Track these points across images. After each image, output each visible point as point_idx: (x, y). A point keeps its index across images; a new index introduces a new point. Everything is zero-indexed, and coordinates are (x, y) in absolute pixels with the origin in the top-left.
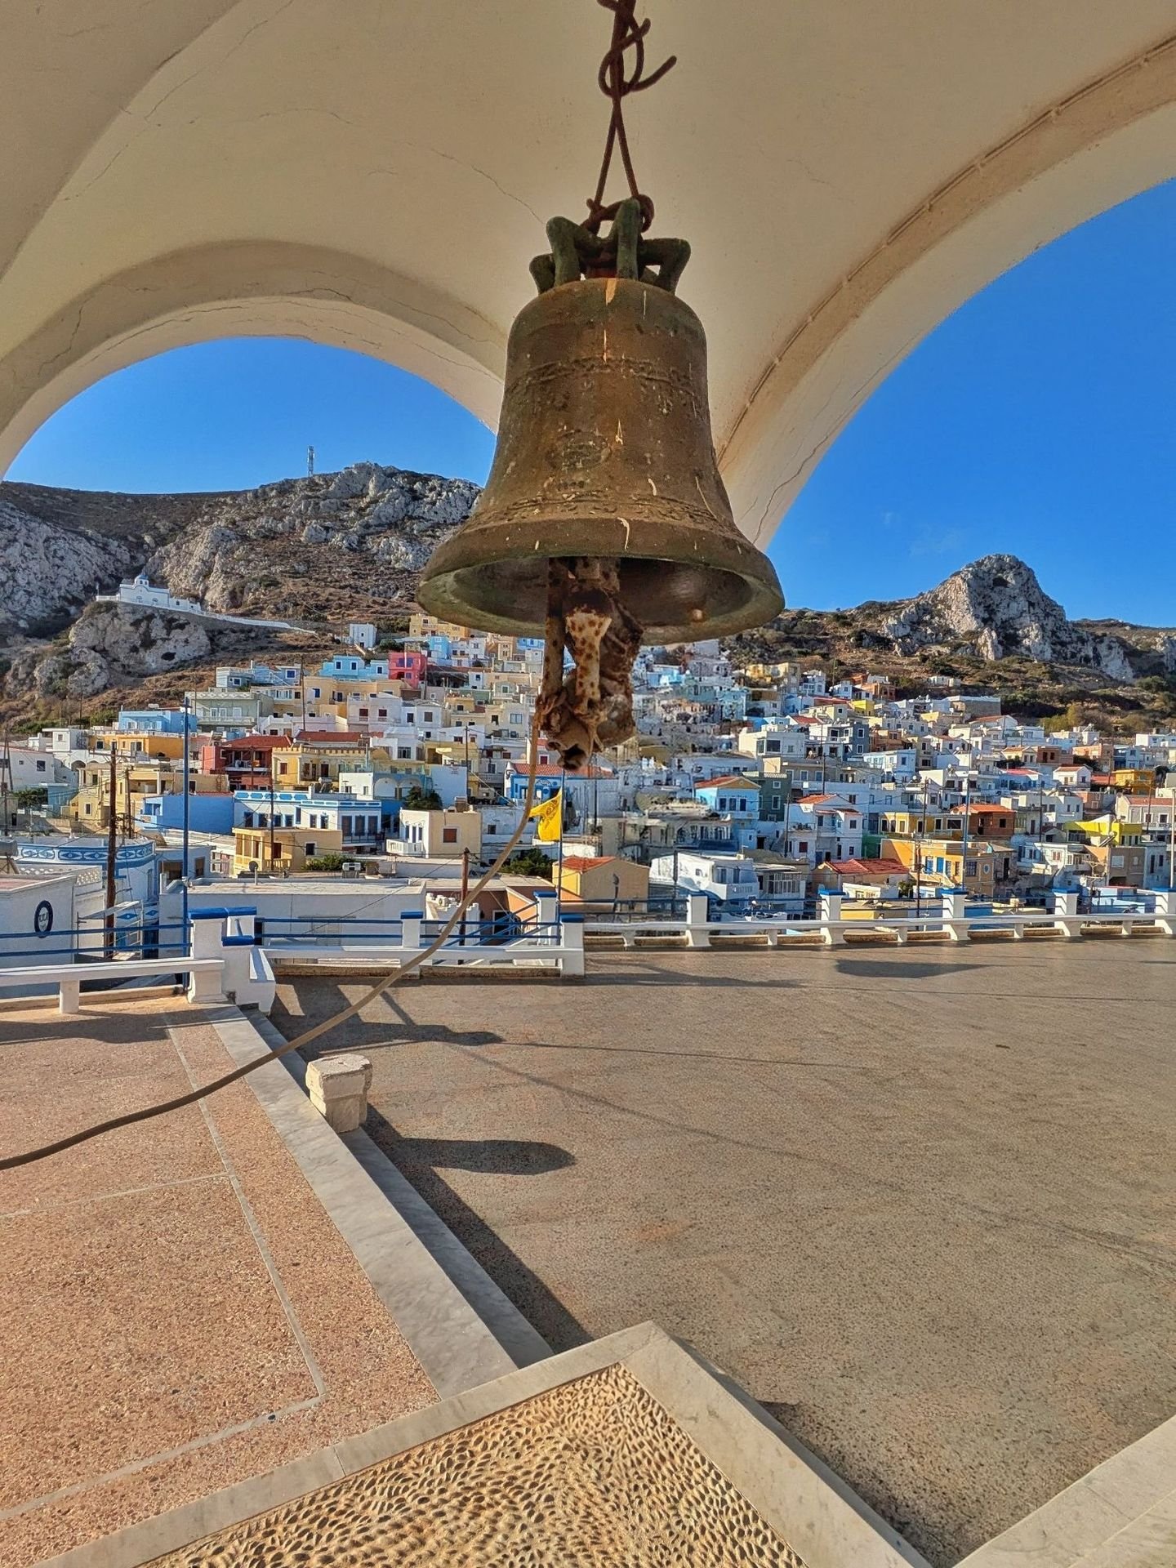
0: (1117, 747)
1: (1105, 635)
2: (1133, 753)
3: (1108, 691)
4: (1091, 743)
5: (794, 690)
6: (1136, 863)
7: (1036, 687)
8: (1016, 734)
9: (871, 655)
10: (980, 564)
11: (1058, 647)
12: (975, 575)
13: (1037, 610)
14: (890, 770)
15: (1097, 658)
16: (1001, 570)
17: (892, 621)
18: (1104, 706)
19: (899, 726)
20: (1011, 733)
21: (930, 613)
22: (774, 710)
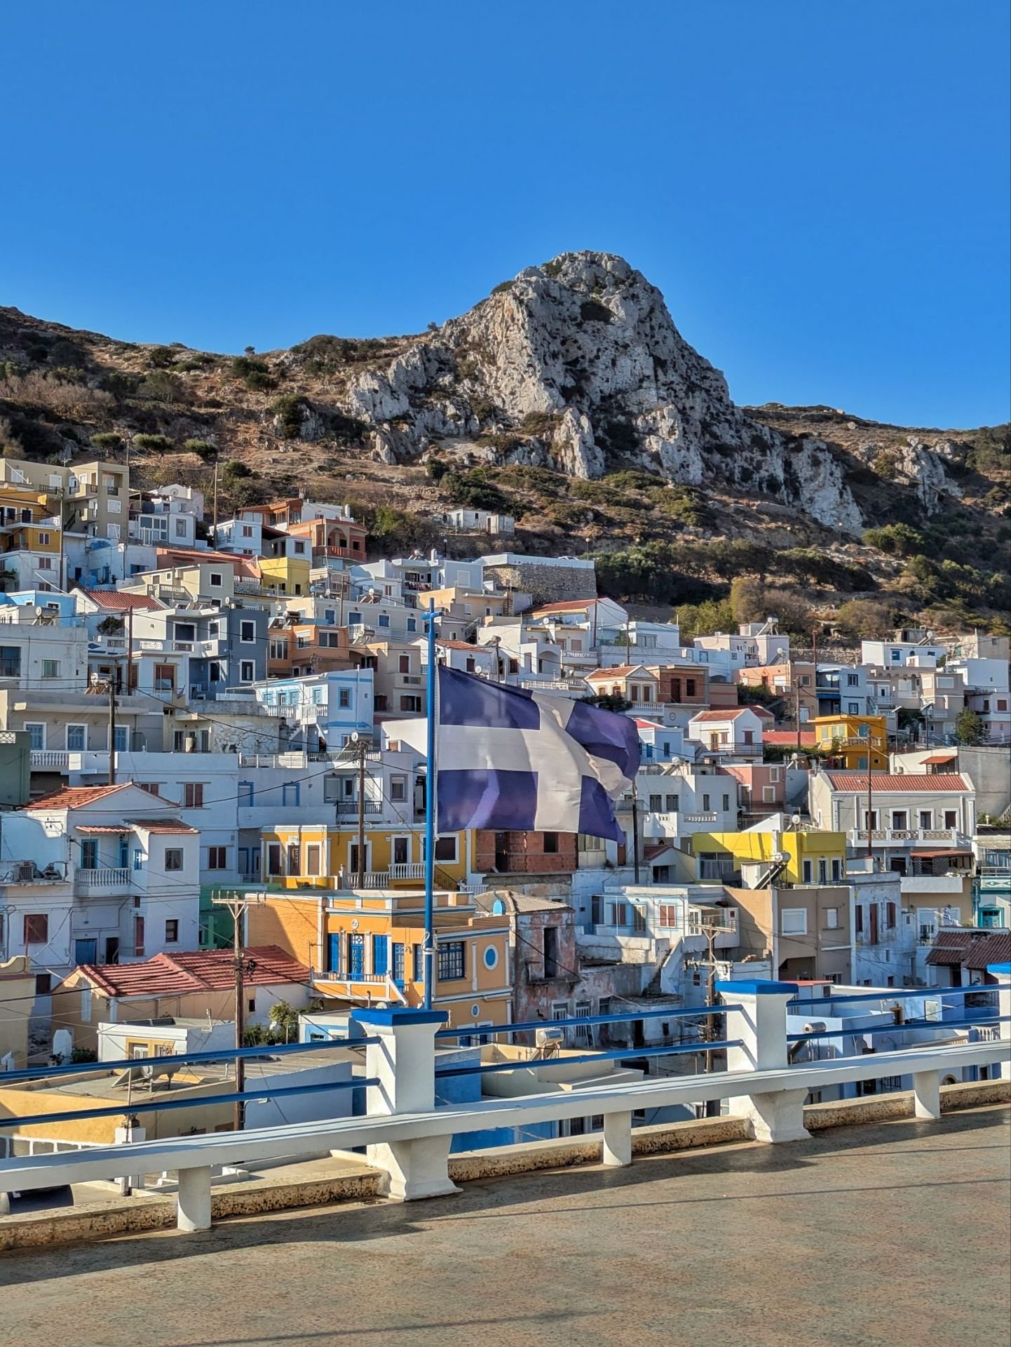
0: (823, 668)
1: (804, 436)
2: (853, 679)
3: (811, 552)
4: (773, 661)
5: (114, 530)
6: (832, 923)
7: (671, 540)
8: (622, 638)
9: (319, 456)
10: (553, 270)
11: (717, 457)
12: (545, 294)
13: (673, 377)
14: (313, 720)
15: (793, 484)
16: (597, 284)
17: (367, 383)
18: (804, 584)
19: (355, 618)
20: (611, 637)
21: (453, 369)
22: (42, 576)
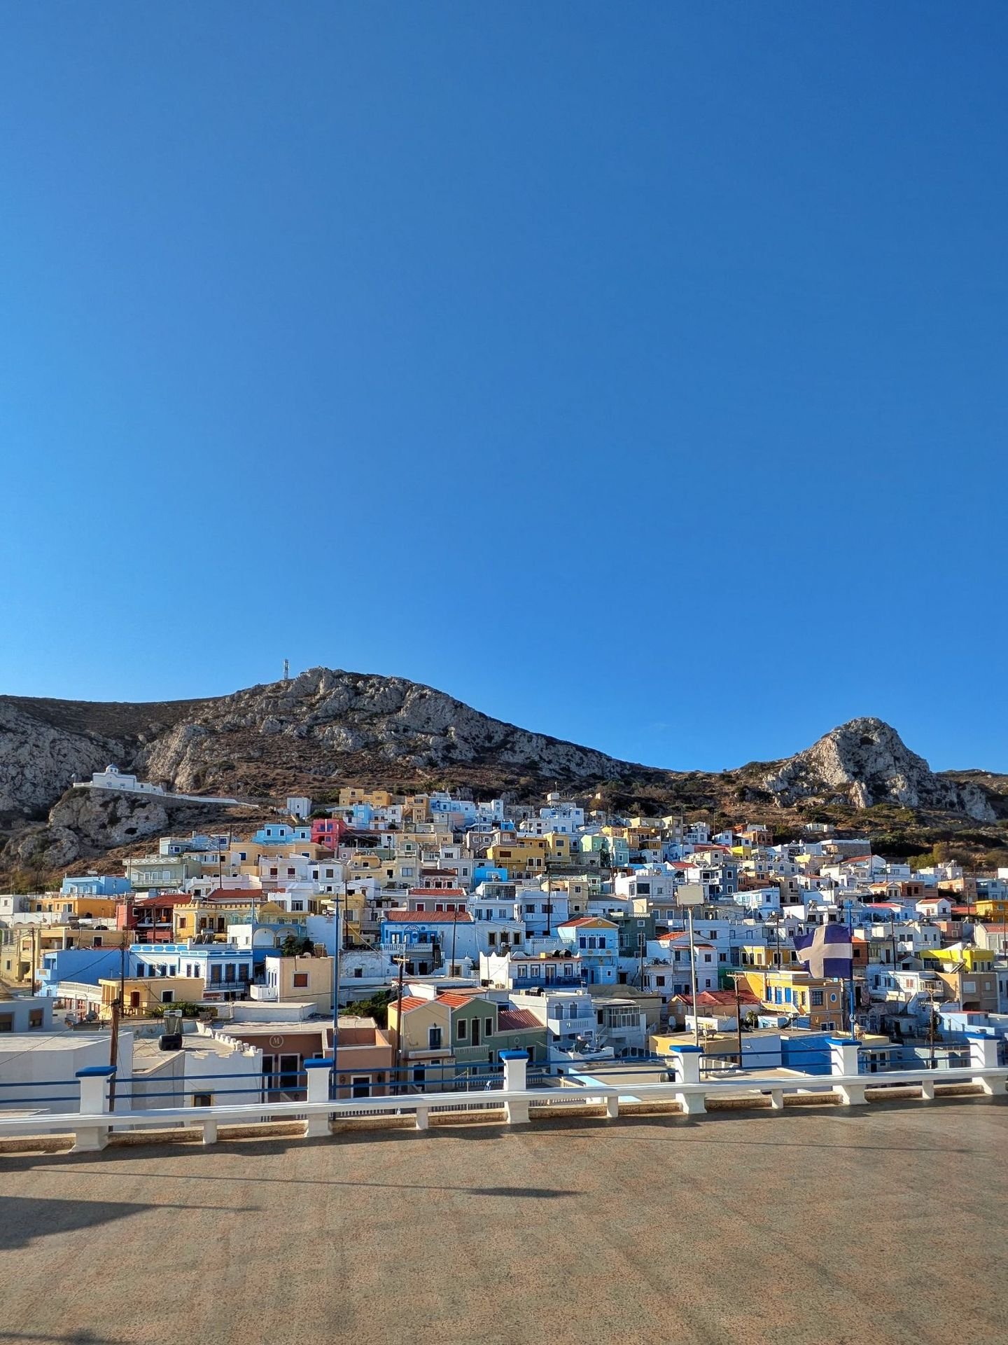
0: (979, 880)
1: (966, 783)
2: (994, 885)
3: (971, 832)
4: (955, 878)
5: (678, 840)
6: (988, 988)
7: (904, 830)
8: (884, 871)
9: (753, 807)
10: (847, 727)
11: (924, 795)
12: (844, 736)
13: (902, 763)
14: (756, 907)
15: (962, 803)
16: (867, 730)
17: (770, 778)
18: (968, 845)
19: (770, 868)
20: (879, 871)
21: (806, 770)
22: (654, 858)
